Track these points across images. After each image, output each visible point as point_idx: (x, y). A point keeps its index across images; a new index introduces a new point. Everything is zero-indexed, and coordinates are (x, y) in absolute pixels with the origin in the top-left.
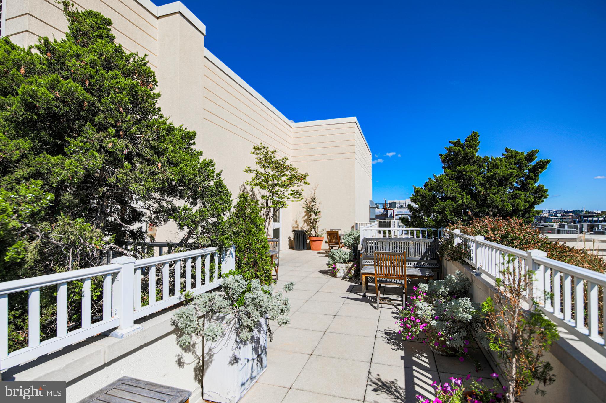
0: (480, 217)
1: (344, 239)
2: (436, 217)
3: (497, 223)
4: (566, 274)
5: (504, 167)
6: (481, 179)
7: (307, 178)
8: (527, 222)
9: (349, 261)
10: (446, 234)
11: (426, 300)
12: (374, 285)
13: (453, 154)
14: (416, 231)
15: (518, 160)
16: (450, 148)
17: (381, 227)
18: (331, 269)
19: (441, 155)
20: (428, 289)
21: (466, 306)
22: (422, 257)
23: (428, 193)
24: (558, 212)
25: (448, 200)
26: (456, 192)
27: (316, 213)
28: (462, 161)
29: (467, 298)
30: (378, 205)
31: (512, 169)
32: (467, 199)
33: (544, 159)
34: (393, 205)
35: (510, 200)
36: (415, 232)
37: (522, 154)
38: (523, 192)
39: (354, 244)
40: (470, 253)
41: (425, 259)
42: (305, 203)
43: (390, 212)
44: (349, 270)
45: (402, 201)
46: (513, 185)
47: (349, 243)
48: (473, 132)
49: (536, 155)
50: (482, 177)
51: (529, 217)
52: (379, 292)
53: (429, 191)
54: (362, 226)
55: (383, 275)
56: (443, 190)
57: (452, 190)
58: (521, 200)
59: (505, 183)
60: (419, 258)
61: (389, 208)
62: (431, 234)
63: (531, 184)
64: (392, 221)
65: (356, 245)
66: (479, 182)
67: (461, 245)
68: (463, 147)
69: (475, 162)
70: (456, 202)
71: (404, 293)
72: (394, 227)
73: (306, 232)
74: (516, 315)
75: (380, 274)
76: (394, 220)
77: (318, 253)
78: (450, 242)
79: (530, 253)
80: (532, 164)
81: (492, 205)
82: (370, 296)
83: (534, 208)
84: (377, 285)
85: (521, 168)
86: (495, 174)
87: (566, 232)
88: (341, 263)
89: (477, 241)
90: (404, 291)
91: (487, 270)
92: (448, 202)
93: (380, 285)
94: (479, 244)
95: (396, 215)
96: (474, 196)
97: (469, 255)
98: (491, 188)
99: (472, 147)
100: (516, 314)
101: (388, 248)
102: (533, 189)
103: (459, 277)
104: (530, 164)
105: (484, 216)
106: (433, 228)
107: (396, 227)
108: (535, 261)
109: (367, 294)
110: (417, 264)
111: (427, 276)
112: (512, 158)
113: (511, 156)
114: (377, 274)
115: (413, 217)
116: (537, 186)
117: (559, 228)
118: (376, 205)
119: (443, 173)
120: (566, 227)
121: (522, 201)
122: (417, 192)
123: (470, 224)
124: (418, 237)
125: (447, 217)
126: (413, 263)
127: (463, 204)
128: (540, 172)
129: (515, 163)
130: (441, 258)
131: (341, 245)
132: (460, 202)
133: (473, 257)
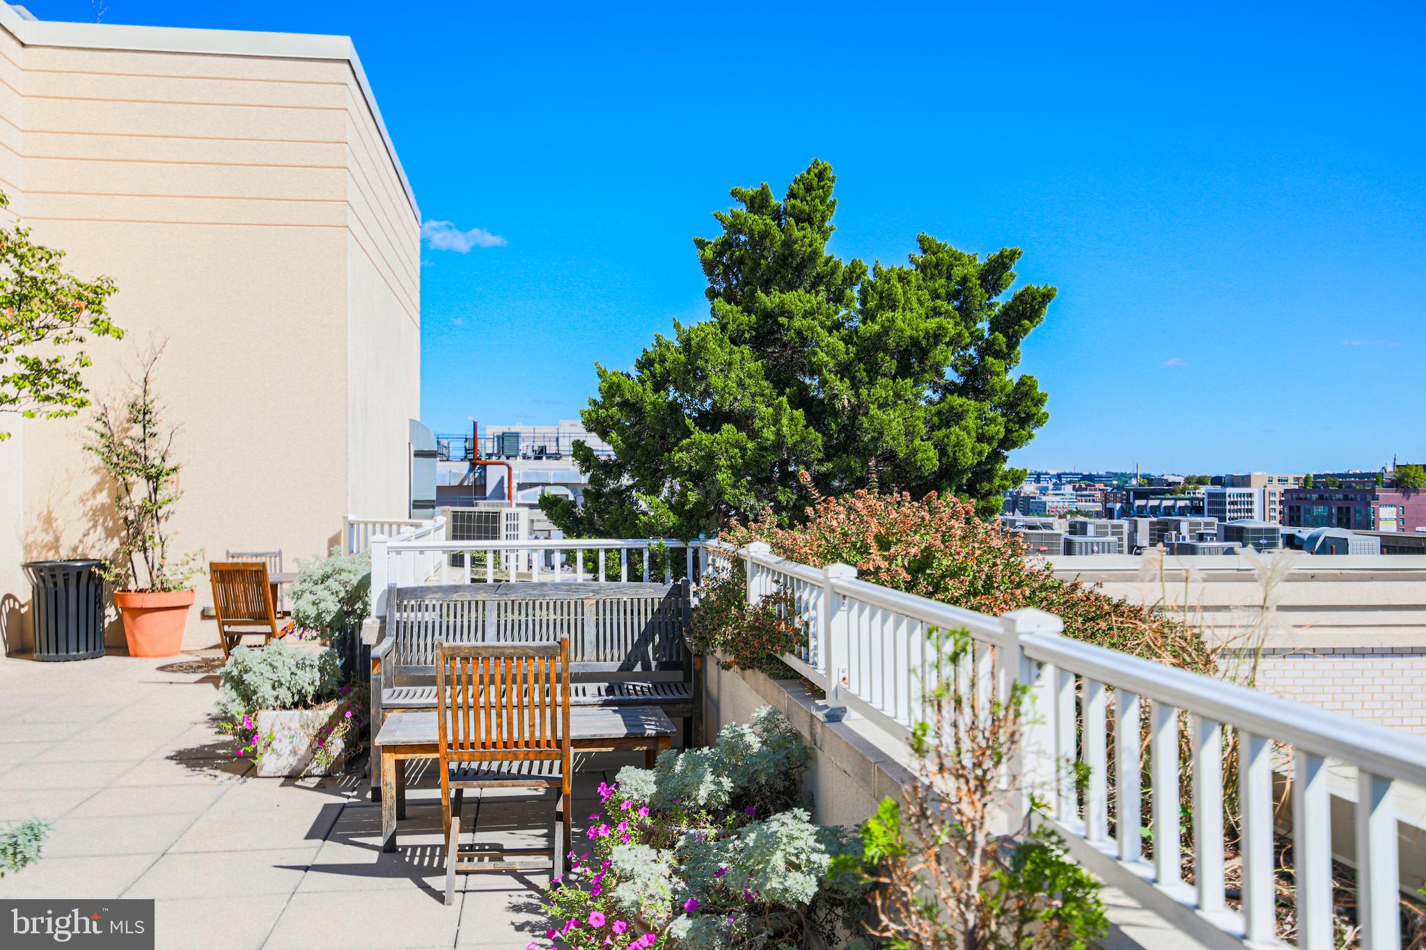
0: (838, 493)
1: (298, 596)
2: (683, 495)
3: (894, 515)
4: (1123, 690)
5: (915, 305)
6: (841, 346)
7: (108, 302)
8: (986, 512)
9: (320, 697)
10: (721, 563)
11: (650, 838)
12: (435, 794)
13: (745, 243)
14: (607, 551)
15: (957, 283)
16: (736, 216)
17: (462, 538)
18: (229, 738)
19: (701, 244)
20: (653, 789)
21: (798, 844)
22: (628, 657)
23: (650, 397)
24: (1064, 480)
25: (726, 427)
26: (753, 395)
27: (154, 478)
28: (777, 273)
29: (799, 812)
30: (444, 442)
31: (940, 314)
32: (793, 422)
33: (1039, 286)
34: (507, 444)
35: (932, 429)
36: (602, 556)
37: (970, 262)
38: (972, 402)
39: (341, 615)
40: (807, 634)
41: (638, 668)
42: (100, 427)
43: (494, 475)
44: (321, 737)
45: (542, 430)
46: (941, 376)
47: (319, 615)
48: (816, 164)
49: (1012, 270)
50: (842, 339)
51: (989, 493)
52: (456, 822)
53: (656, 390)
54: (379, 536)
55: (472, 745)
56: (708, 386)
57: (741, 384)
58: (965, 429)
59: (916, 367)
60: (613, 666)
61: (489, 456)
62: (664, 561)
63: (998, 375)
64: (505, 511)
65: (352, 620)
66: (834, 357)
67: (774, 603)
68: (777, 215)
69: (819, 279)
70: (753, 435)
71: (560, 817)
72: (516, 537)
73: (103, 567)
74: (977, 860)
75: (462, 746)
76: (514, 509)
77: (162, 669)
78: (733, 592)
79: (1013, 621)
80: (1001, 300)
81: (876, 448)
82: (414, 848)
83: (1005, 459)
84: (446, 793)
85: (966, 314)
86: (886, 331)
87: (1089, 550)
88: (284, 707)
89: (833, 586)
90: (560, 807)
91: (865, 697)
92: (725, 436)
93: (459, 792)
94: (840, 597)
95: (521, 487)
96: (817, 412)
97: (798, 641)
98: (872, 382)
99: (810, 220)
100: (978, 852)
101: (491, 631)
102: (1003, 389)
103: (766, 730)
104: (994, 299)
105: (851, 491)
106: (671, 537)
107: (524, 539)
108: (1028, 653)
109: (401, 840)
110: (609, 691)
111: (649, 737)
112: (940, 275)
113: (937, 266)
114: (450, 746)
115: (594, 495)
116: (1015, 381)
117: (1071, 533)
118: (438, 443)
119: (709, 318)
120: (1091, 529)
121: (968, 433)
122: (612, 390)
123: (805, 520)
124: (614, 578)
125: (721, 493)
126: (592, 688)
127: (779, 444)
128: (1026, 331)
129: (948, 294)
130: (698, 660)
131: (280, 625)
132: (769, 434)
133: (816, 647)
